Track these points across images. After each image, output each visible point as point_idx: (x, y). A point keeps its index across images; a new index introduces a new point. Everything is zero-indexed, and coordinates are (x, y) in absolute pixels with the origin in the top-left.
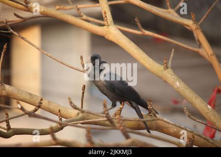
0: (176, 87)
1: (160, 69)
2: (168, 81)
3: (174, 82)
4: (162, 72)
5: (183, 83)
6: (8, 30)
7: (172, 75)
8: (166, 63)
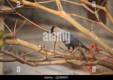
0: (95, 40)
1: (87, 31)
2: (91, 37)
3: (94, 37)
4: (89, 33)
5: (99, 38)
6: (16, 13)
7: (93, 34)
8: (91, 28)
